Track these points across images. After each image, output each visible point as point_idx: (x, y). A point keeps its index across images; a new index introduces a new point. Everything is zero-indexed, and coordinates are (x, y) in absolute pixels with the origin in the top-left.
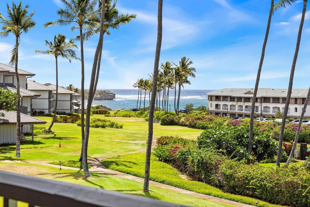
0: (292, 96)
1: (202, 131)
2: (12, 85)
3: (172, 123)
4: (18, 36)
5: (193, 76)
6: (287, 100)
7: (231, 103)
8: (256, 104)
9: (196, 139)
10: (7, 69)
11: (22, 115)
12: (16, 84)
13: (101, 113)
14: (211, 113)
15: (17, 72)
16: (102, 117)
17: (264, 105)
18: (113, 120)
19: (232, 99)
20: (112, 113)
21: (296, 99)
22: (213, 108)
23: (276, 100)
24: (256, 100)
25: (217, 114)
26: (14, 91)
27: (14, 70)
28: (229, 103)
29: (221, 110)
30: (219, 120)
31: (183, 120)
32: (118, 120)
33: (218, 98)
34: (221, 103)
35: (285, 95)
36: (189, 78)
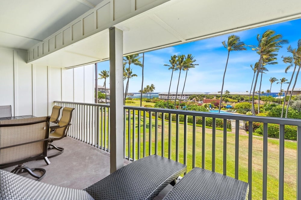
0: (178, 94)
1: (155, 103)
2: (104, 92)
3: (149, 102)
4: (105, 79)
5: (154, 89)
6: (176, 95)
7: (165, 96)
8: (169, 96)
9: (154, 105)
10: (103, 88)
11: (107, 100)
12: (105, 92)
13: (130, 99)
14: (159, 99)
15: (105, 89)
16: (130, 100)
17: (173, 96)
18: (133, 101)
19: (165, 95)
20: (133, 99)
21: (183, 95)
22: (160, 98)
23: (174, 95)
24: (169, 95)
25: (161, 99)
26: (105, 93)
27: (104, 88)
28: (164, 96)
29: (162, 98)
30: (161, 100)
31: (152, 101)
32: (134, 101)
33: (161, 95)
34: (162, 96)
35: (176, 94)
36: (154, 90)
